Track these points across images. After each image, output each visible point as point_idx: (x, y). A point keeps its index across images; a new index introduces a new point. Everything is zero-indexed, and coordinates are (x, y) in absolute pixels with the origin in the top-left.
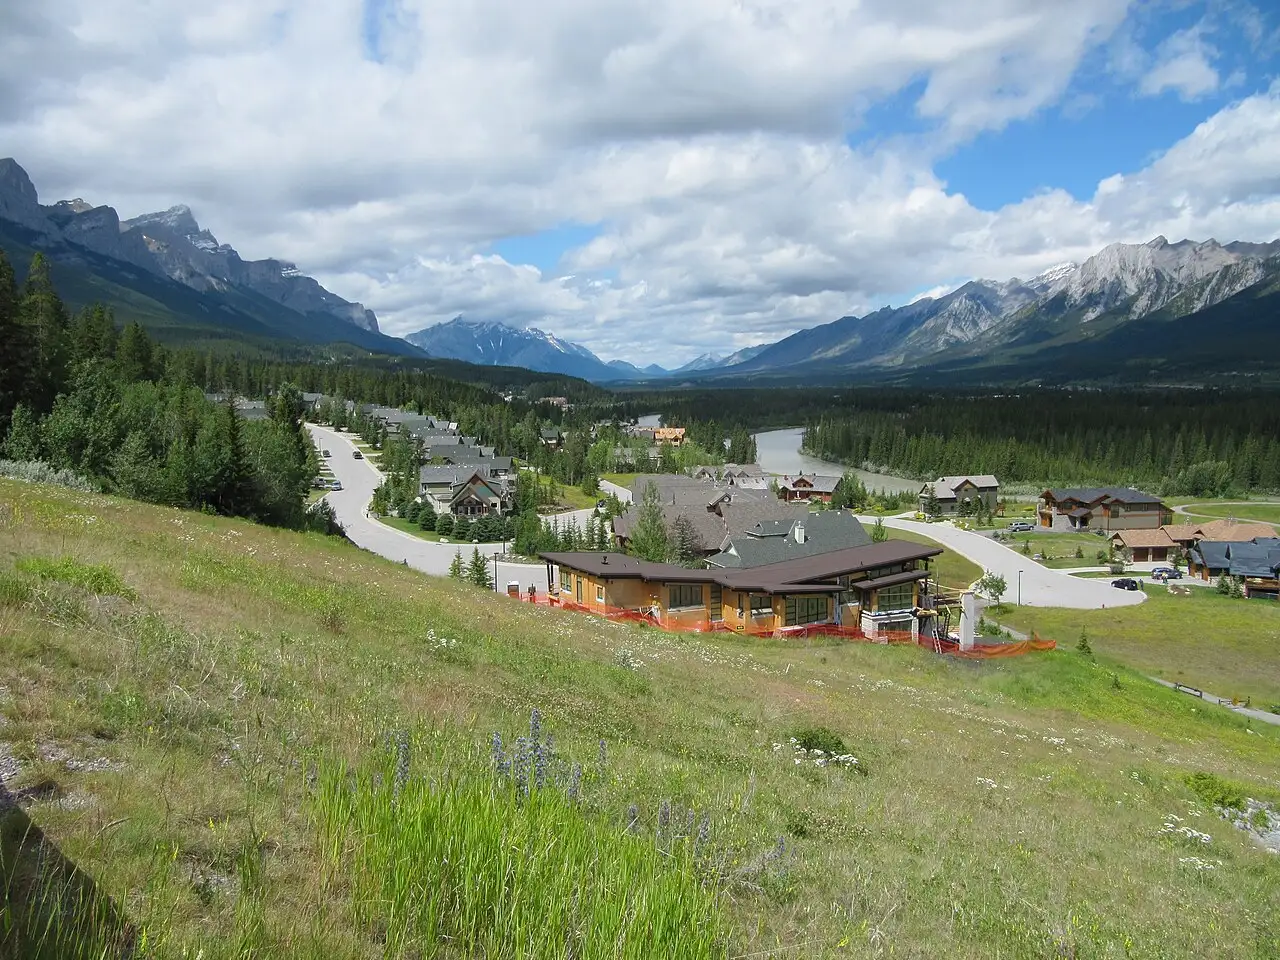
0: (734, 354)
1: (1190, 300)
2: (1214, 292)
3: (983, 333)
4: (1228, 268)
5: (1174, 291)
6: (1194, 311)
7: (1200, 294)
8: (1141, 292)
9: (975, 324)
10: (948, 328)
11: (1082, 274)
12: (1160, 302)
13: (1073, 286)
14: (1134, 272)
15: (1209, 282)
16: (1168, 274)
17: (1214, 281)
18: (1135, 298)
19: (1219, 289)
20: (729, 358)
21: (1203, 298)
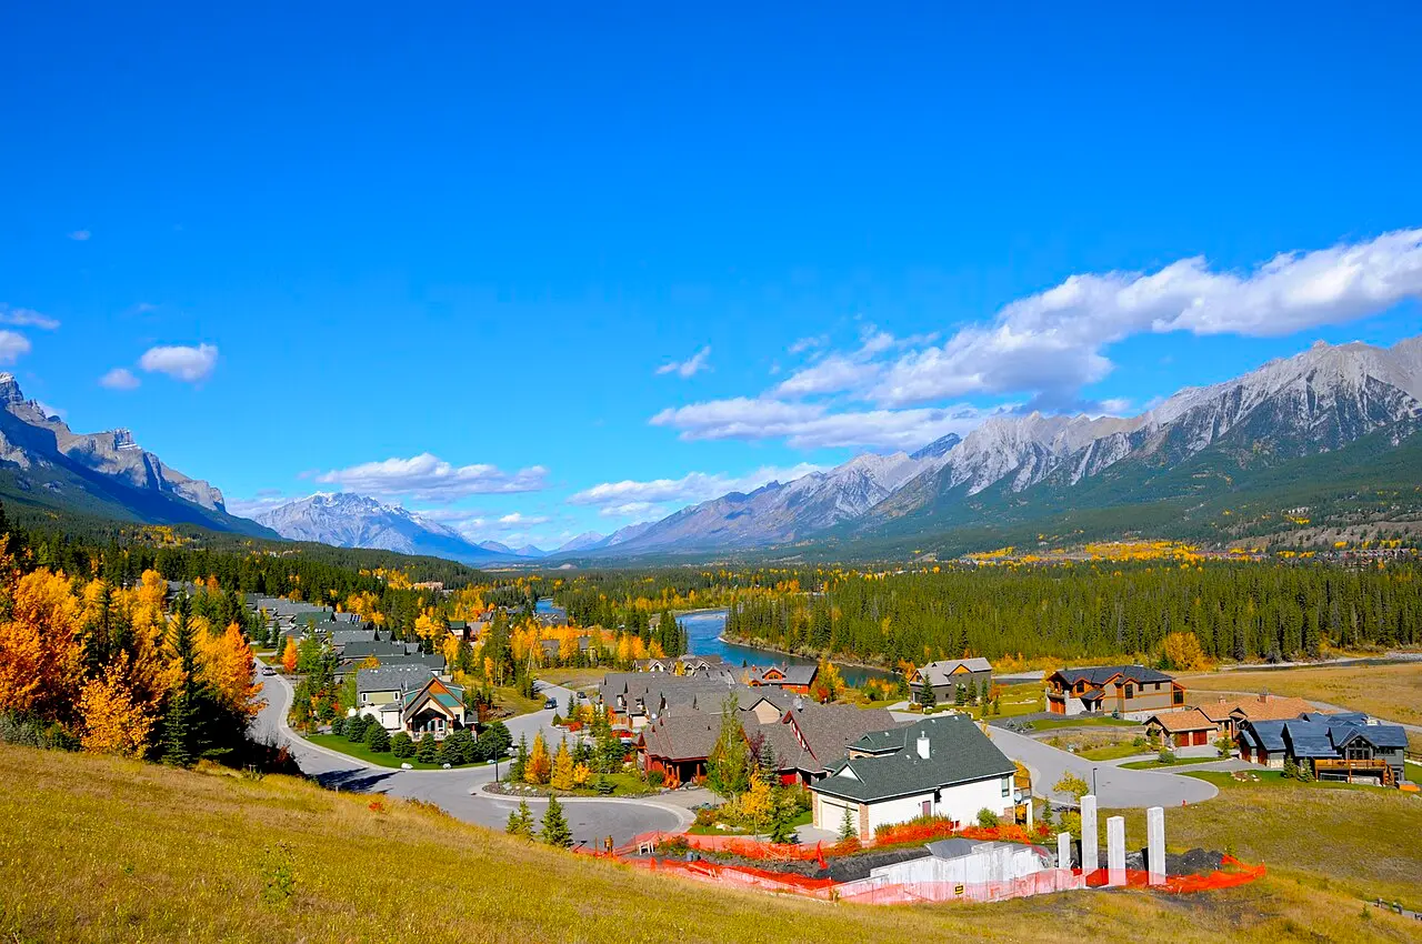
0: (615, 534)
1: (1067, 474)
2: (1089, 465)
3: (873, 508)
4: (1098, 442)
5: (1053, 464)
6: (1073, 483)
7: (1077, 468)
8: (1022, 465)
9: (864, 498)
10: (838, 504)
11: (966, 449)
12: (1040, 474)
13: (958, 460)
14: (1013, 446)
15: (1083, 455)
16: (1045, 448)
17: (1088, 455)
18: (1016, 472)
19: (1093, 462)
20: (611, 537)
21: (1080, 471)
